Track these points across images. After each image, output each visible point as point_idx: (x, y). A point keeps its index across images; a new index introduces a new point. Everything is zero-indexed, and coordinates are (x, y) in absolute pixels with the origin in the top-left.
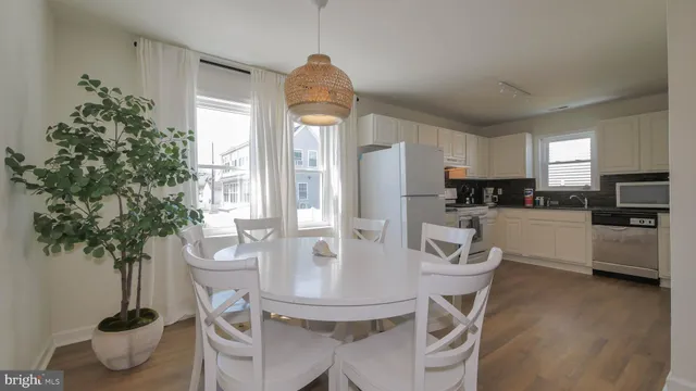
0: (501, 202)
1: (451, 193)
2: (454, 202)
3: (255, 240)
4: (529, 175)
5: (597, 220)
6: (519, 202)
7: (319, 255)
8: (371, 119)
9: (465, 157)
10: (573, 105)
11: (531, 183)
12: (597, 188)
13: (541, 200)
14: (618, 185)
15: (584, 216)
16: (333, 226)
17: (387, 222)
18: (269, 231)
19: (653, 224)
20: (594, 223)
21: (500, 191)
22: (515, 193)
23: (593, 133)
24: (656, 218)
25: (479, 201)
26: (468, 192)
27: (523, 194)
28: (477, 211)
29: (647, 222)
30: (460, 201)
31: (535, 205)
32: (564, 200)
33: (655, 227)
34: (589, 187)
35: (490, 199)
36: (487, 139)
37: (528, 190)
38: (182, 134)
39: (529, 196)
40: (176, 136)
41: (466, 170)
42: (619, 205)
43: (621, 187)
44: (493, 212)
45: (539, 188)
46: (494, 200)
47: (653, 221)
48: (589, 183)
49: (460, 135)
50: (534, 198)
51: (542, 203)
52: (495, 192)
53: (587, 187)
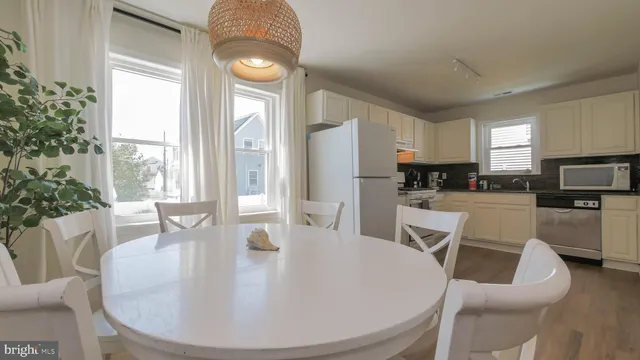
0: (446, 186)
1: (401, 177)
2: (402, 185)
3: (182, 227)
4: (473, 160)
5: (541, 202)
6: (464, 187)
7: (256, 248)
8: (320, 95)
9: (413, 141)
10: (517, 90)
11: (474, 167)
12: (537, 172)
13: (485, 183)
14: (562, 168)
15: (529, 199)
16: (279, 210)
17: (342, 205)
18: (203, 215)
19: (597, 206)
20: (538, 205)
21: (445, 176)
22: (458, 177)
23: (533, 119)
24: (599, 200)
25: (425, 185)
26: (416, 176)
27: (467, 178)
28: (425, 194)
29: (591, 204)
30: (408, 185)
31: (479, 189)
32: (507, 183)
33: (599, 208)
34: (530, 171)
35: (435, 184)
36: (432, 124)
37: (473, 175)
38: (78, 92)
39: (473, 180)
40: (69, 94)
41: (414, 153)
42: (562, 187)
43: (565, 170)
44: (440, 196)
45: (483, 172)
46: (439, 184)
47: (597, 203)
48: (530, 167)
49: (409, 119)
50: (478, 181)
51: (485, 187)
52: (440, 177)
53: (528, 171)
